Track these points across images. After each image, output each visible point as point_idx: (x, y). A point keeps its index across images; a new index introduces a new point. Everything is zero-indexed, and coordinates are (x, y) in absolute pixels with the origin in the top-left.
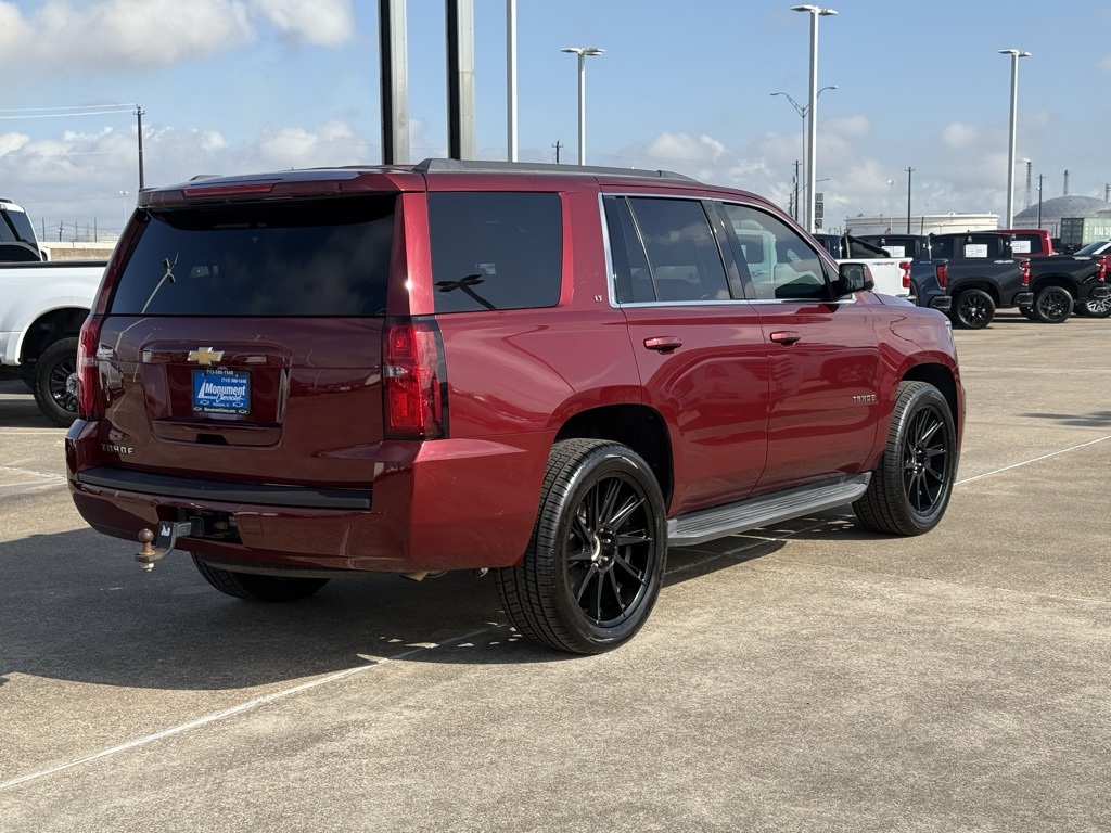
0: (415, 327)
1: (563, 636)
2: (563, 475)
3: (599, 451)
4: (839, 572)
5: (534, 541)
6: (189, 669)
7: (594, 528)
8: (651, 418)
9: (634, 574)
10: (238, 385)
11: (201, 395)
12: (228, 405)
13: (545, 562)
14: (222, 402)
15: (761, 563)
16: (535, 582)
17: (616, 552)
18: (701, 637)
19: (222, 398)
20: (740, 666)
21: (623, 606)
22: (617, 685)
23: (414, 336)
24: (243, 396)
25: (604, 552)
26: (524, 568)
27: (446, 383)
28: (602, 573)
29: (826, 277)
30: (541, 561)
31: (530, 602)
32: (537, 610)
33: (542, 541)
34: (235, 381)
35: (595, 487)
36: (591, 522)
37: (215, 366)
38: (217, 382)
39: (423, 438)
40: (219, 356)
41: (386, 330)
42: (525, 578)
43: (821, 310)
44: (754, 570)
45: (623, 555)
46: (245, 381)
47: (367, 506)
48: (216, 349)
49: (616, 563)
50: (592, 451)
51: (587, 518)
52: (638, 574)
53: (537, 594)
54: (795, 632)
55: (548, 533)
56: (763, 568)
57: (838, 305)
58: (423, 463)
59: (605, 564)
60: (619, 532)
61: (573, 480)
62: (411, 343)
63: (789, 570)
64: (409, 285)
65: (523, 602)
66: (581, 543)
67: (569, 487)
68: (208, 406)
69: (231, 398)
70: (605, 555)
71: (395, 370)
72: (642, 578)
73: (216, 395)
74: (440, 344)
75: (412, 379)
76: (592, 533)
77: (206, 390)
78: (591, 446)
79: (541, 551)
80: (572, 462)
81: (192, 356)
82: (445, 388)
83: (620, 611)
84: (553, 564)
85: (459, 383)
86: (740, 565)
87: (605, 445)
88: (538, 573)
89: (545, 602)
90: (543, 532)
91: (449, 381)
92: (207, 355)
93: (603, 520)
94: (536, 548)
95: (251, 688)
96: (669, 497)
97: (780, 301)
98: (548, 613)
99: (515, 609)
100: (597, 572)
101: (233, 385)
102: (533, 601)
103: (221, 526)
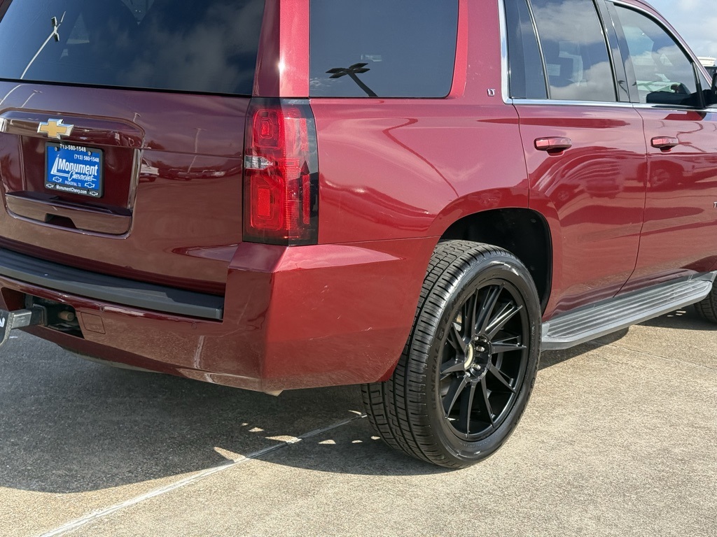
0: (284, 111)
1: (430, 453)
2: (442, 283)
3: (481, 258)
4: (691, 369)
5: (406, 354)
6: (36, 456)
7: (469, 336)
8: (534, 221)
9: (505, 382)
10: (91, 164)
11: (54, 171)
12: (80, 185)
13: (417, 378)
14: (73, 180)
15: (611, 351)
16: (405, 397)
17: (490, 361)
18: (570, 449)
19: (75, 176)
20: (620, 499)
21: (493, 416)
22: (488, 520)
23: (282, 123)
24: (95, 177)
25: (477, 360)
26: (394, 381)
27: (317, 174)
28: (474, 382)
29: (698, 86)
30: (412, 376)
31: (397, 416)
32: (404, 425)
33: (414, 355)
34: (87, 158)
35: (474, 295)
36: (466, 331)
37: (66, 140)
38: (70, 158)
39: (286, 243)
40: (68, 130)
41: (251, 113)
42: (394, 392)
43: (690, 117)
44: (606, 360)
45: (494, 363)
46: (97, 160)
47: (218, 317)
48: (66, 122)
49: (489, 372)
50: (474, 257)
51: (462, 325)
52: (508, 381)
53: (406, 410)
54: (666, 450)
55: (422, 347)
56: (614, 358)
57: (705, 114)
58: (284, 273)
59: (478, 372)
60: (494, 339)
61: (452, 290)
62: (280, 129)
63: (640, 362)
64: (282, 66)
65: (389, 415)
66: (453, 352)
67: (447, 296)
68: (60, 185)
69: (82, 177)
70: (477, 363)
71: (259, 161)
72: (513, 386)
73: (68, 172)
74: (314, 133)
75: (279, 170)
76: (467, 342)
77: (59, 165)
78: (473, 251)
79: (413, 365)
80: (452, 269)
81: (42, 128)
82: (316, 179)
83: (489, 421)
84: (424, 381)
85: (333, 176)
86: (591, 353)
87: (488, 251)
88: (408, 388)
89: (414, 420)
90: (416, 345)
91: (321, 171)
92: (56, 128)
93: (479, 328)
94: (407, 363)
95: (90, 493)
96: (544, 302)
97: (650, 106)
98: (416, 430)
99: (381, 420)
100: (469, 383)
101: (86, 163)
102: (400, 416)
103: (65, 316)
